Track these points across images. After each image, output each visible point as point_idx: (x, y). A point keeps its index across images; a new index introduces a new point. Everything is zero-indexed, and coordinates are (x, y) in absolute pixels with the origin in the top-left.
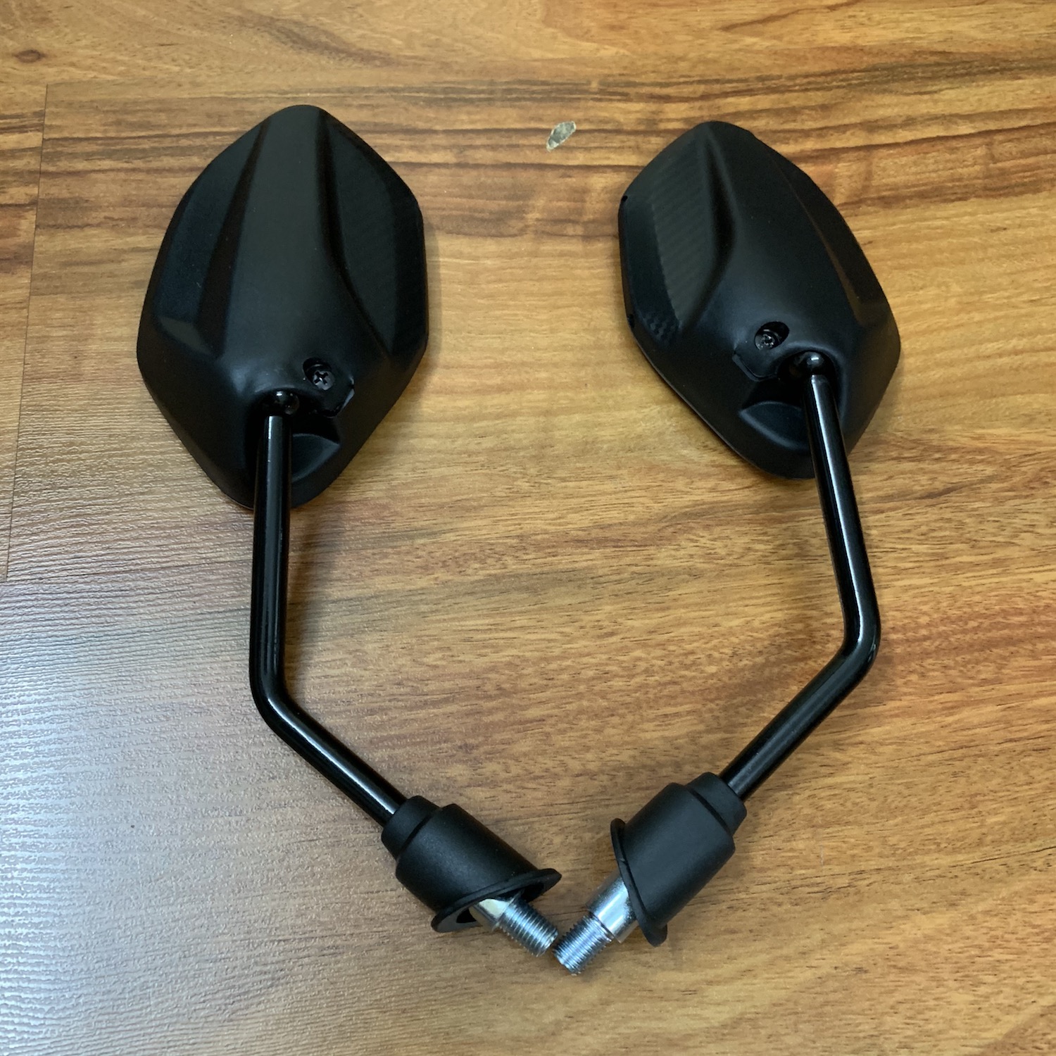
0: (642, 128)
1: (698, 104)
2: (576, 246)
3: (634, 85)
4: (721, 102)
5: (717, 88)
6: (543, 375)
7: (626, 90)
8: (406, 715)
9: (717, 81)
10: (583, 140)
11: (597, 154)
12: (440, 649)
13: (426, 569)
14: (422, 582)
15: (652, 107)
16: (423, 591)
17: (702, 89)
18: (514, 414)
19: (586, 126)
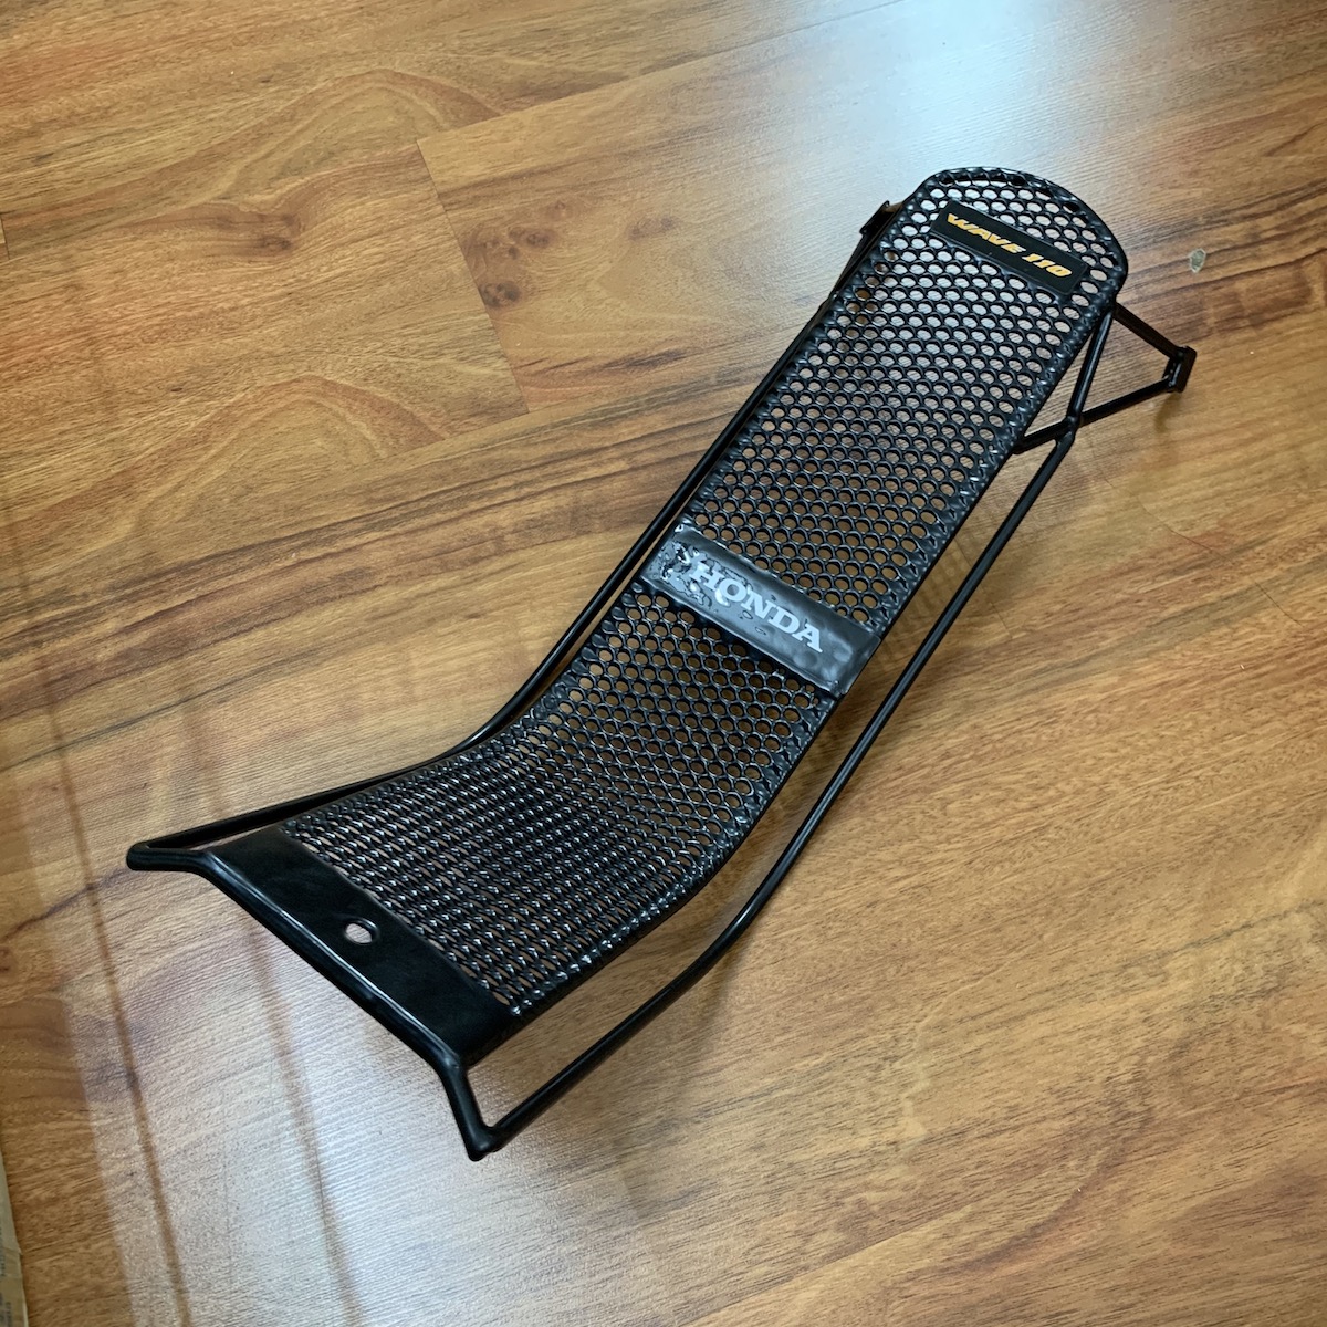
0: (1249, 241)
1: (1279, 213)
2: (1252, 333)
3: (1228, 212)
4: (1294, 208)
5: (1285, 199)
6: (1276, 423)
7: (1226, 217)
8: (1310, 653)
9: (1283, 194)
10: (1215, 260)
11: (1231, 267)
12: (1310, 609)
13: (1271, 564)
14: (1274, 573)
15: (1248, 224)
16: (1277, 579)
17: (1275, 202)
18: (1273, 453)
19: (1212, 250)
